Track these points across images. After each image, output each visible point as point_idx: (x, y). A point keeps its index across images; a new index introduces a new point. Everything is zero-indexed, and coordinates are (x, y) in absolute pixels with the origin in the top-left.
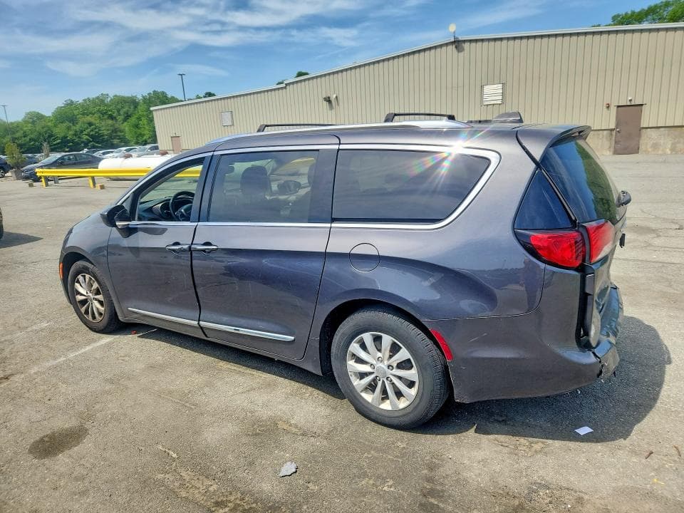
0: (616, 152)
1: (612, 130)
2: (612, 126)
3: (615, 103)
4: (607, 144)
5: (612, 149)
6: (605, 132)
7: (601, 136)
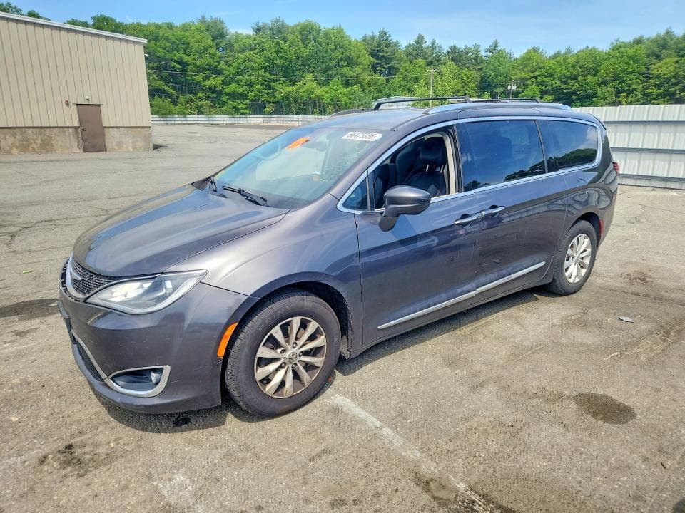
0: (85, 150)
1: (76, 128)
2: (77, 124)
3: (73, 101)
4: (75, 142)
5: (82, 148)
6: (70, 130)
7: (67, 134)
